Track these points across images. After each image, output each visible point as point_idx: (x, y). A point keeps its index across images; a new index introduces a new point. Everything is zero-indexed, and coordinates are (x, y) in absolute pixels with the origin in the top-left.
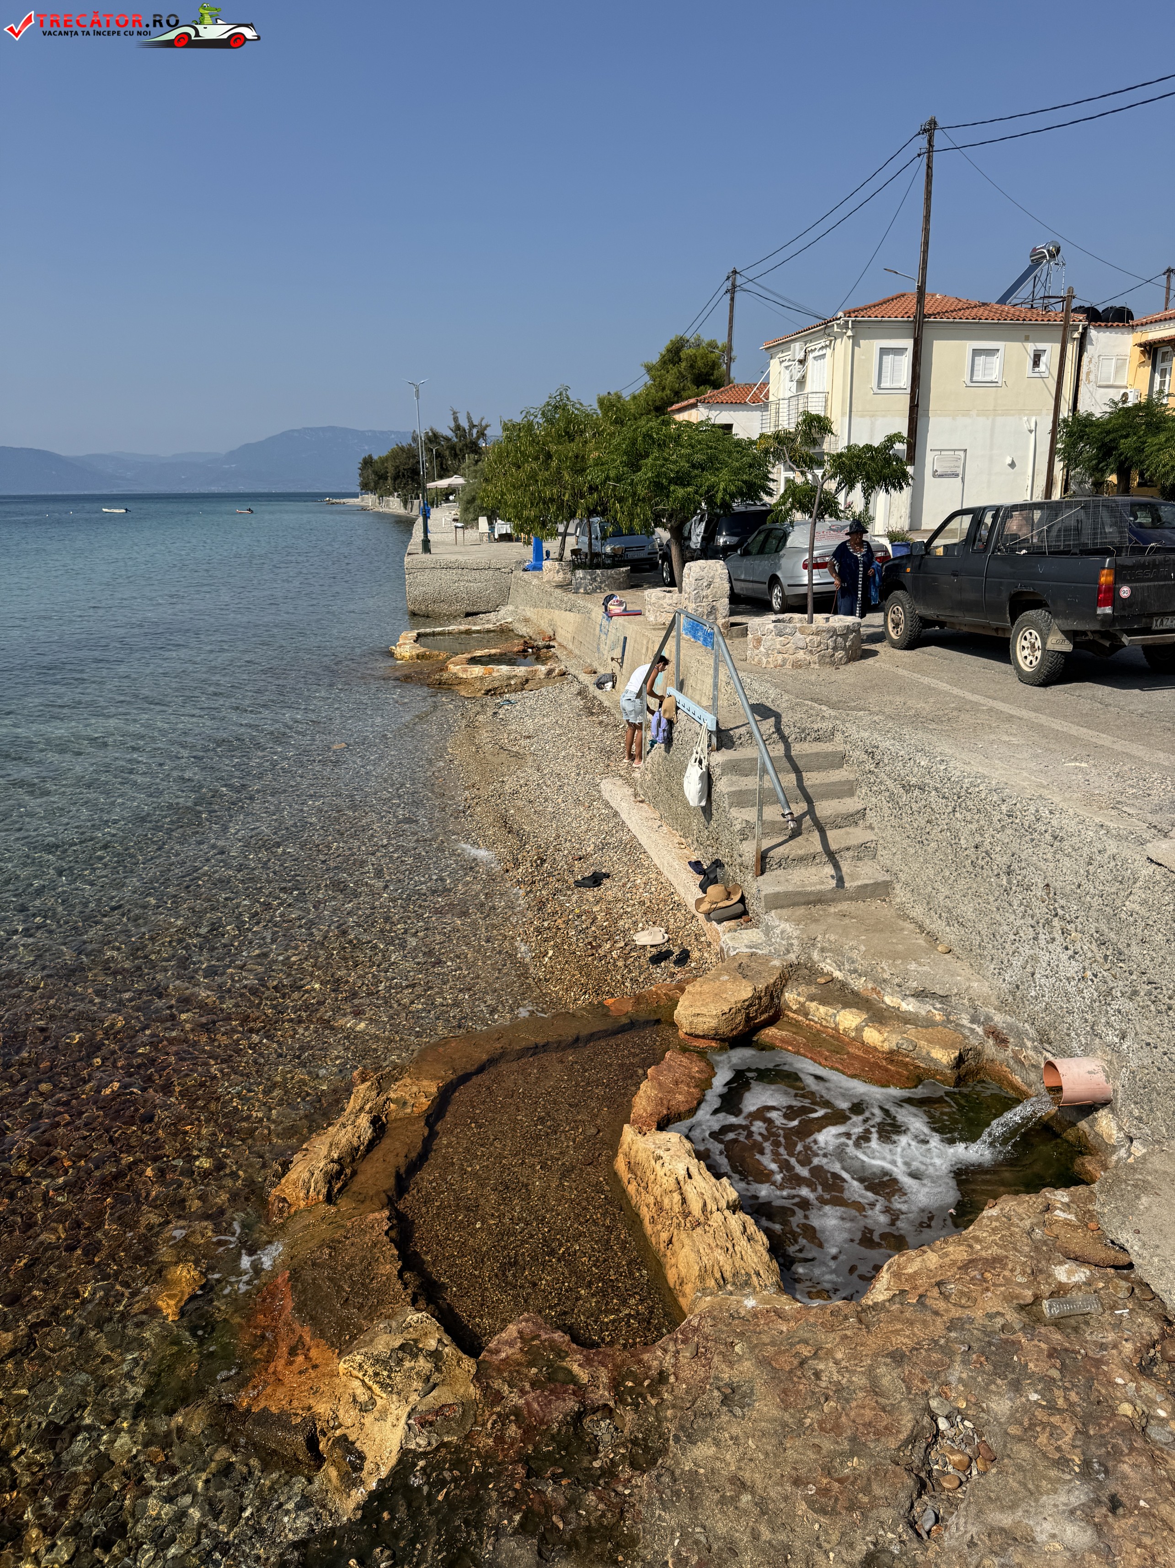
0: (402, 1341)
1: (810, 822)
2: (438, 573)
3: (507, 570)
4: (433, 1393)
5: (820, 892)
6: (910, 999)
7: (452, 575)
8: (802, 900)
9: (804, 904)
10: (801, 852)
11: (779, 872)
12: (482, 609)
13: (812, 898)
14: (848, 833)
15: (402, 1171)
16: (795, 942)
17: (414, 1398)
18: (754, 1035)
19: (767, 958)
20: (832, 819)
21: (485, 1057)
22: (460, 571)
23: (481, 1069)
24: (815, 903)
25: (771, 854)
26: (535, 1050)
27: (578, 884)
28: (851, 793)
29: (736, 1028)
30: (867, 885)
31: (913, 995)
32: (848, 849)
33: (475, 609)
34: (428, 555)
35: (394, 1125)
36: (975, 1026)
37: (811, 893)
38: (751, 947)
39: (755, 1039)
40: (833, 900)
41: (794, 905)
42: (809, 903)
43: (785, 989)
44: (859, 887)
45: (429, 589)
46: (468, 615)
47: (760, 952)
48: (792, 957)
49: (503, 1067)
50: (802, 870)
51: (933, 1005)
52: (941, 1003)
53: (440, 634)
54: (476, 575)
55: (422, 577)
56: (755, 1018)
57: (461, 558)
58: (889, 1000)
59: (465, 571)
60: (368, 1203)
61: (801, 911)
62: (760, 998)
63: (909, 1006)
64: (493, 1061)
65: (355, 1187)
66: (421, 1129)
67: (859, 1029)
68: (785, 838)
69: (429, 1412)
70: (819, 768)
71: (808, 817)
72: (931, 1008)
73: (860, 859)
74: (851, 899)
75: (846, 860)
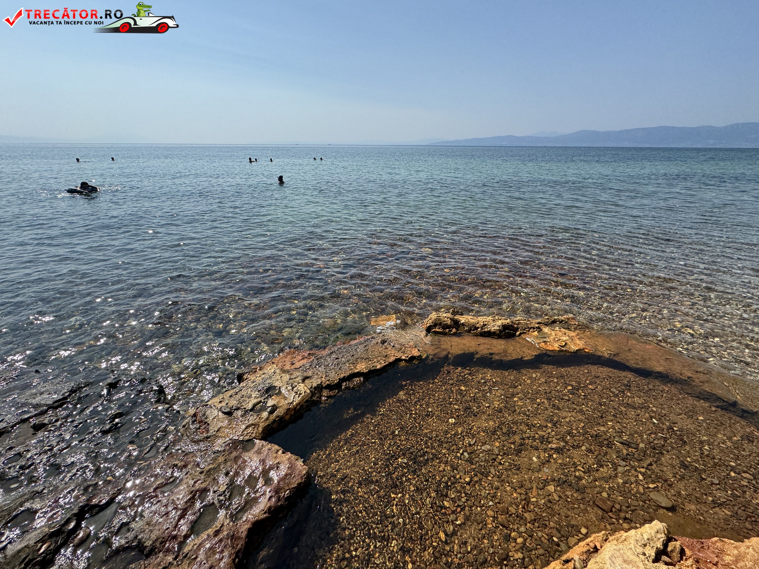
15: (477, 356)
35: (520, 341)
66: (529, 354)
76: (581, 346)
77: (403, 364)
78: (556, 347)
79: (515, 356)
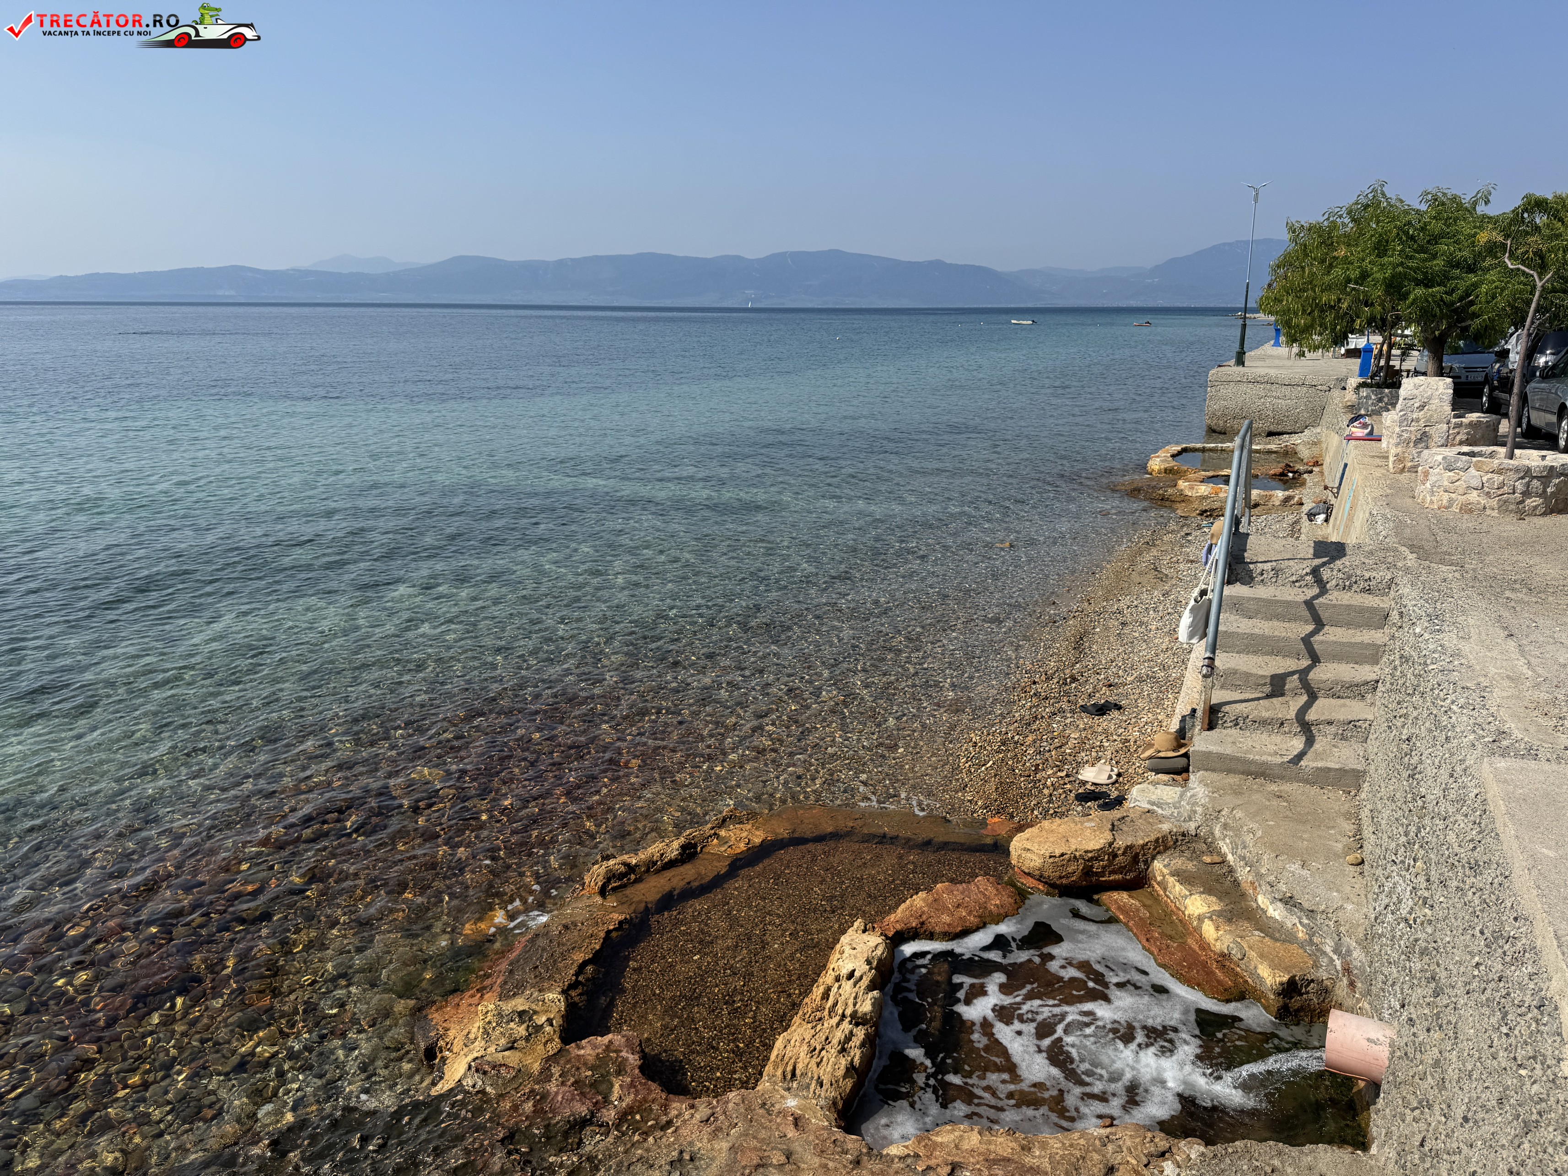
0: (526, 1008)
1: (1297, 683)
2: (1243, 387)
3: (1325, 388)
4: (507, 1053)
5: (1264, 763)
6: (1279, 904)
7: (1260, 390)
8: (1241, 768)
9: (1243, 773)
10: (1266, 714)
11: (1234, 732)
12: (1288, 429)
13: (1253, 768)
14: (1344, 705)
16: (1199, 810)
17: (492, 1049)
18: (1097, 893)
19: (1162, 819)
20: (1329, 685)
21: (830, 829)
22: (1269, 386)
23: (820, 839)
24: (1256, 775)
25: (1226, 708)
26: (883, 839)
27: (1084, 708)
28: (1374, 660)
29: (1067, 876)
30: (1329, 770)
31: (1281, 900)
32: (1330, 723)
33: (1280, 428)
34: (1240, 368)
35: (705, 856)
36: (1335, 957)
37: (1253, 762)
38: (1153, 804)
39: (1096, 897)
40: (1282, 778)
41: (1229, 771)
42: (1249, 773)
43: (1159, 857)
44: (1317, 768)
45: (1231, 404)
46: (1270, 434)
47: (1160, 811)
48: (1192, 826)
49: (843, 845)
50: (1265, 736)
51: (1300, 918)
52: (1307, 917)
53: (1211, 450)
54: (1287, 391)
55: (1226, 391)
56: (1102, 874)
57: (1273, 372)
58: (1262, 900)
59: (1275, 386)
60: (626, 906)
61: (1233, 779)
62: (1115, 856)
63: (1275, 912)
64: (836, 836)
65: (628, 891)
66: (722, 867)
67: (1200, 918)
68: (1260, 695)
69: (489, 1063)
70: (1349, 625)
71: (1296, 677)
72: (1297, 921)
73: (1344, 738)
74: (1306, 781)
75: (1325, 736)
76: (763, 836)
77: (614, 934)
78: (742, 846)
79: (711, 876)
